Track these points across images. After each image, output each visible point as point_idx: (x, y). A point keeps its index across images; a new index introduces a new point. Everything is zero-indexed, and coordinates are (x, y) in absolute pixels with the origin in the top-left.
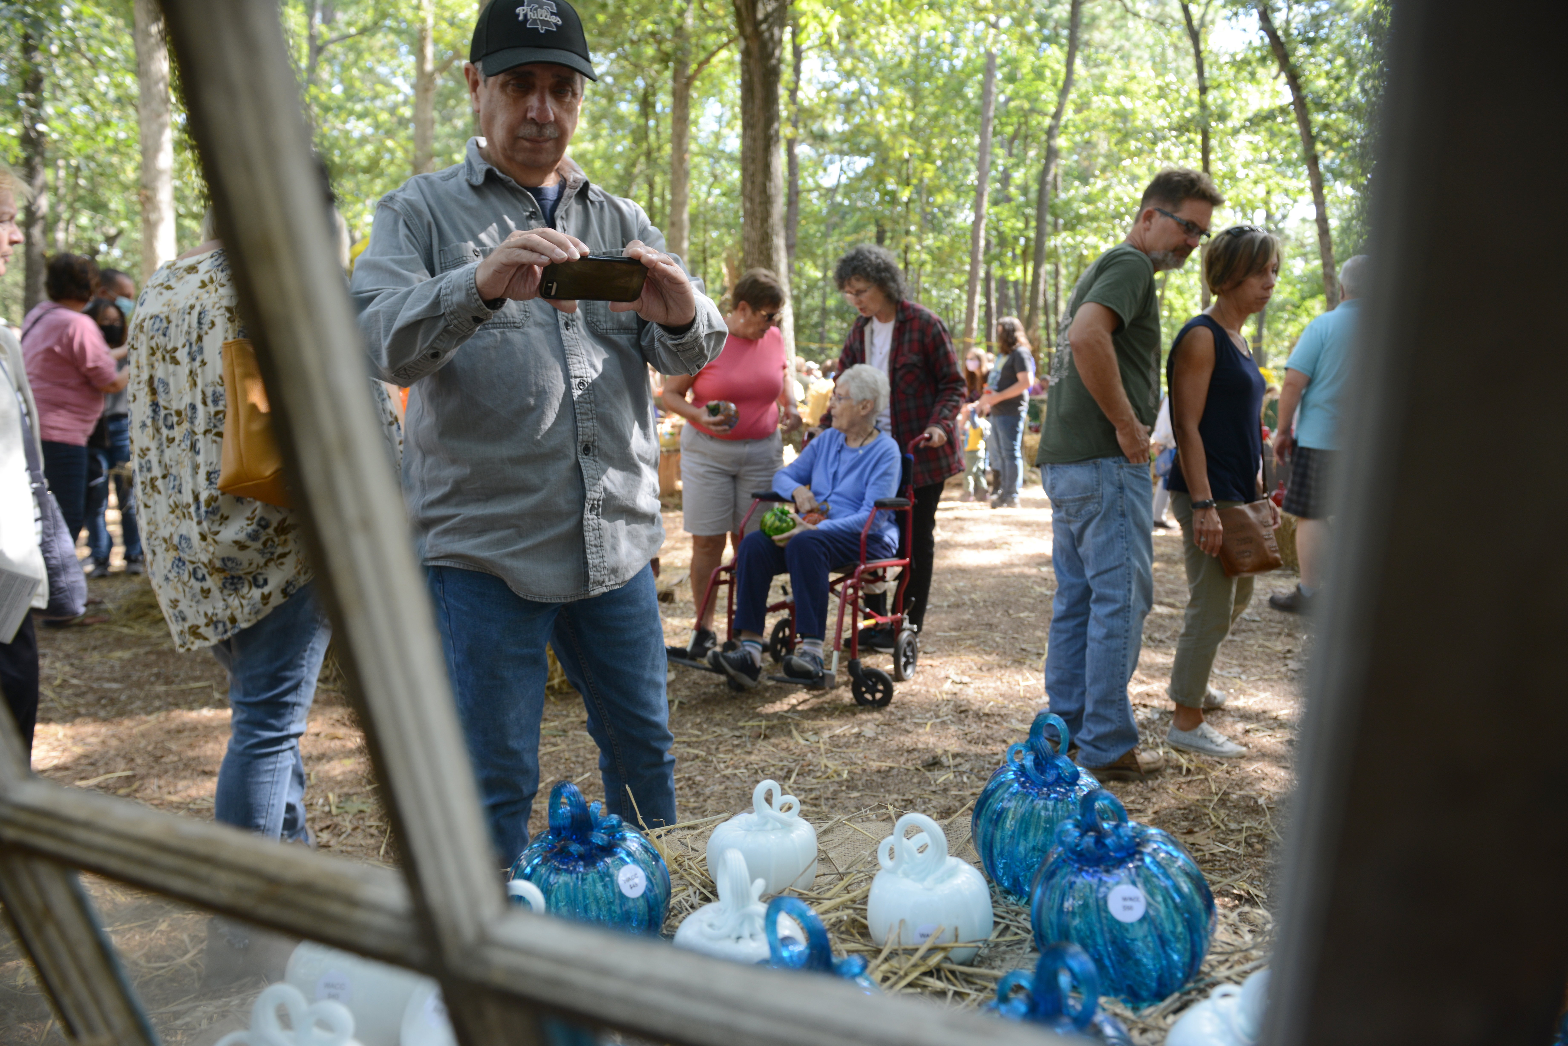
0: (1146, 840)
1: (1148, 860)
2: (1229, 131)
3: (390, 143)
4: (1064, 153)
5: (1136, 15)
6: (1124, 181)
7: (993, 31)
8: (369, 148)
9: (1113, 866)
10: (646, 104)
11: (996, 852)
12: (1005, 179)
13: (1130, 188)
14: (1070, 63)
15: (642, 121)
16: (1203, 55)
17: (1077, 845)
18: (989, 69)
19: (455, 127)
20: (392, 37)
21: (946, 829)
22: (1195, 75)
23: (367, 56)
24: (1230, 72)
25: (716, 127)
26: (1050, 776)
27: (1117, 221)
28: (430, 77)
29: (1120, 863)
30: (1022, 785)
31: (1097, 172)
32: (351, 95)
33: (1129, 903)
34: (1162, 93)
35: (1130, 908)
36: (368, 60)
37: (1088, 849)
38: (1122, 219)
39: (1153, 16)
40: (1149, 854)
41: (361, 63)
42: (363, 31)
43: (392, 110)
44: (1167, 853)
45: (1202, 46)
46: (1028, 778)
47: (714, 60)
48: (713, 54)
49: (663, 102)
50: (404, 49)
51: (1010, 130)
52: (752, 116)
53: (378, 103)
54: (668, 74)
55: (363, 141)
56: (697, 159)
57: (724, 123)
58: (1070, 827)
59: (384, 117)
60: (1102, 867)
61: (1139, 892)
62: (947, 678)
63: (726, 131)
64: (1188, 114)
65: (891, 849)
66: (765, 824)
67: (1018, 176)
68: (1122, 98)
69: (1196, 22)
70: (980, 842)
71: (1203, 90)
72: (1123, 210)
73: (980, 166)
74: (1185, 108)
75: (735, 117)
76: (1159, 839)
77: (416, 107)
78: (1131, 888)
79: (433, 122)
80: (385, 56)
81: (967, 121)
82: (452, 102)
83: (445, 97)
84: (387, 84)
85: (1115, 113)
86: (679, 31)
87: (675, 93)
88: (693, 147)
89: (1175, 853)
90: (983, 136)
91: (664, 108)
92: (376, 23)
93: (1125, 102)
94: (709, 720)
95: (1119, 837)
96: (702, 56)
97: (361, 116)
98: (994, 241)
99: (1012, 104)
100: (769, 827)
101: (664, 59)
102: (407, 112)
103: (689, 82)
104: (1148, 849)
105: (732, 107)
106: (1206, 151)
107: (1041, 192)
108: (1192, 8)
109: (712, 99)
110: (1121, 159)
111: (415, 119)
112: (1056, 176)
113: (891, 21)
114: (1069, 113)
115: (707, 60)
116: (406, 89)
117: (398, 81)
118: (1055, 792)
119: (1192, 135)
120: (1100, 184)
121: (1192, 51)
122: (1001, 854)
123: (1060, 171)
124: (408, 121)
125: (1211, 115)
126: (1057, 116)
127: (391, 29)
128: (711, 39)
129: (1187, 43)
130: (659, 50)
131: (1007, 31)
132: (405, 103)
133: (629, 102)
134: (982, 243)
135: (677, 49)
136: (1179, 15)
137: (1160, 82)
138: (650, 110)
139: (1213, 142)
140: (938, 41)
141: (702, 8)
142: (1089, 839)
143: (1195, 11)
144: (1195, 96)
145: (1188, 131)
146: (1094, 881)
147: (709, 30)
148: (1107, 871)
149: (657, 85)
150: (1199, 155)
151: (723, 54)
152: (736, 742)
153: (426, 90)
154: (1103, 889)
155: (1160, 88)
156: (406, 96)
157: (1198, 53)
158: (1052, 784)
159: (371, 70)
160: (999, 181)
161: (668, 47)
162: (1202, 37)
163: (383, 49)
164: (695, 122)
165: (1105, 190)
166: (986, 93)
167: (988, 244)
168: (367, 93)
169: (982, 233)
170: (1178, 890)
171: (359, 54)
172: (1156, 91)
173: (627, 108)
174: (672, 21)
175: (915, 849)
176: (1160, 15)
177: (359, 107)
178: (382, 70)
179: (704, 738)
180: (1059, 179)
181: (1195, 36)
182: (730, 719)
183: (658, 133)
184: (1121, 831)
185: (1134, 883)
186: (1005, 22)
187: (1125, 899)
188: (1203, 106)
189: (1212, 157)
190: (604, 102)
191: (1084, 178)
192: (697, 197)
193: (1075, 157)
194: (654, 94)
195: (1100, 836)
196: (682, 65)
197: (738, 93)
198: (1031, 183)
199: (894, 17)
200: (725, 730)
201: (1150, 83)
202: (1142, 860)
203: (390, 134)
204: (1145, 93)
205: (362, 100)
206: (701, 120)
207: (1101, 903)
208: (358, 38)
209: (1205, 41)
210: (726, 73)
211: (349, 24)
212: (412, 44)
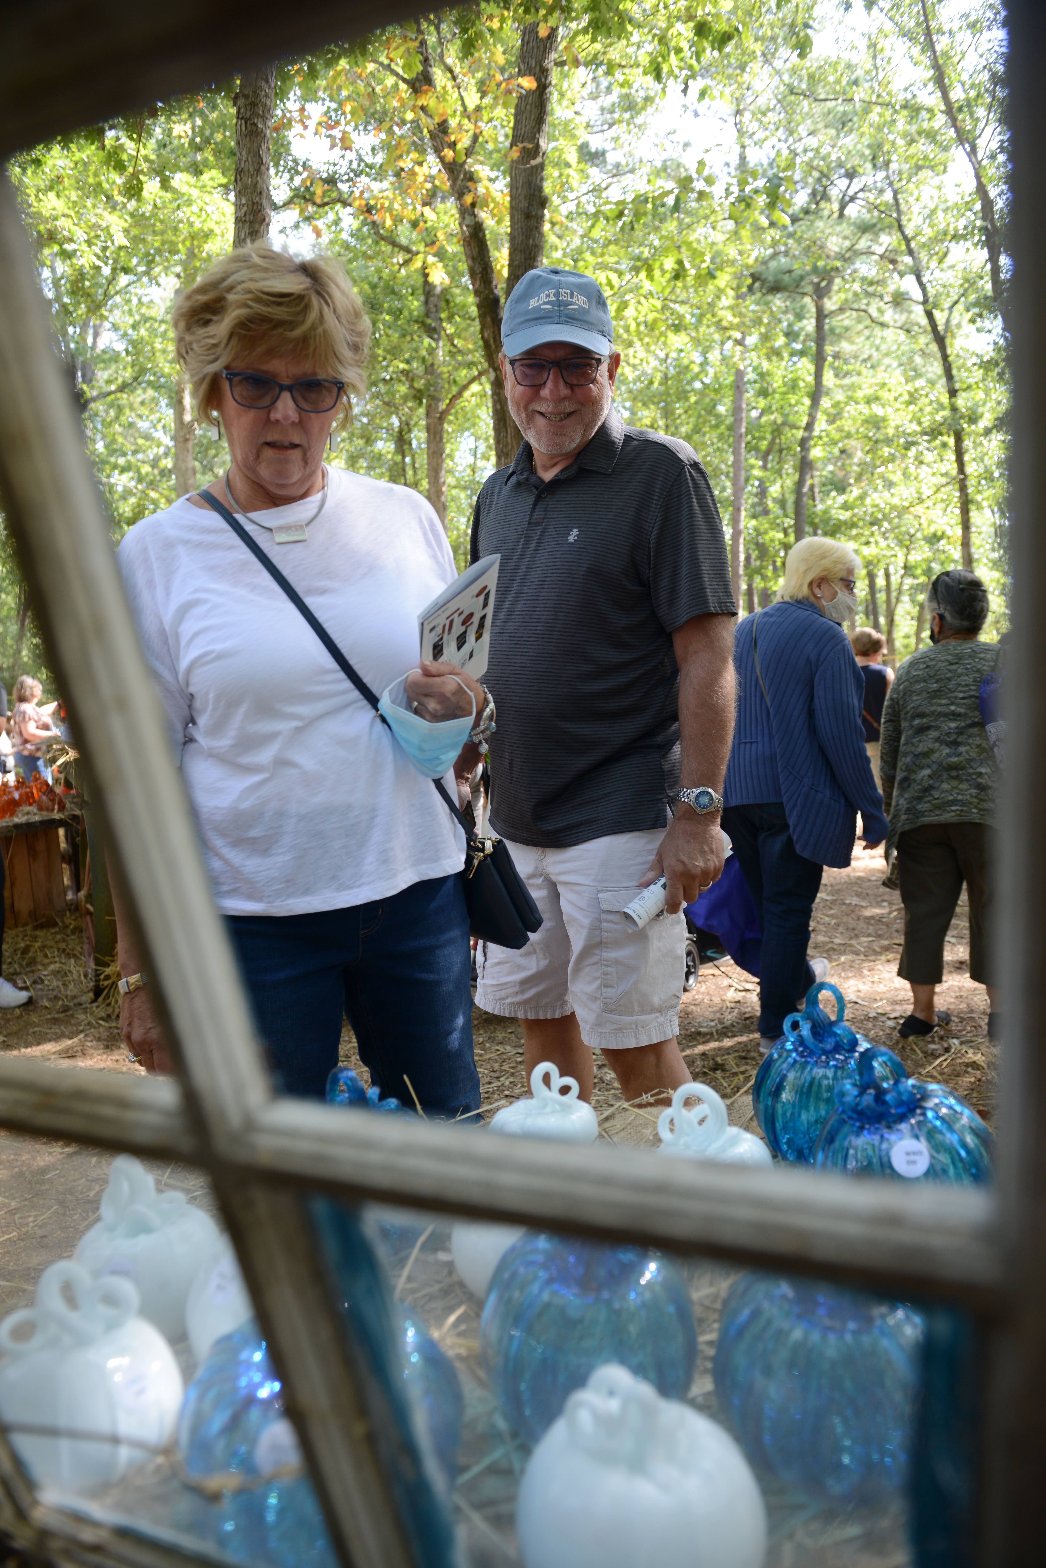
0: (925, 1096)
1: (930, 1114)
2: (982, 431)
3: (153, 495)
4: (819, 465)
5: (883, 325)
6: (880, 487)
7: (739, 348)
8: (133, 500)
9: (895, 1122)
10: (402, 441)
11: (779, 1125)
12: (763, 492)
13: (886, 494)
14: (818, 375)
15: (399, 458)
16: (950, 359)
17: (857, 1105)
18: (738, 386)
19: (216, 476)
20: (150, 393)
21: (729, 1108)
22: (944, 380)
23: (127, 411)
24: (979, 373)
25: (471, 460)
26: (829, 1044)
27: (876, 528)
28: (190, 428)
29: (902, 1118)
30: (801, 1055)
31: (852, 481)
32: (112, 450)
33: (912, 1158)
34: (913, 399)
35: (914, 1162)
36: (129, 416)
37: (868, 1106)
38: (880, 527)
39: (899, 324)
40: (931, 1109)
41: (123, 419)
42: (122, 388)
43: (154, 463)
44: (950, 1108)
45: (949, 351)
46: (806, 1047)
47: (467, 394)
48: (465, 387)
49: (419, 438)
50: (163, 402)
51: (764, 445)
52: (506, 445)
53: (140, 456)
54: (422, 411)
55: (127, 493)
56: (454, 492)
57: (479, 456)
58: (848, 1087)
59: (146, 469)
60: (884, 1123)
61: (922, 1146)
62: (730, 986)
63: (480, 463)
64: (938, 418)
65: (672, 1121)
66: (545, 1106)
67: (775, 490)
68: (873, 406)
69: (940, 328)
70: (762, 1118)
71: (953, 393)
72: (880, 516)
73: (735, 482)
74: (937, 411)
75: (489, 447)
76: (940, 1093)
77: (177, 457)
78: (914, 1142)
79: (194, 472)
80: (144, 411)
81: (721, 437)
82: (212, 452)
83: (204, 448)
84: (147, 437)
85: (866, 421)
86: (430, 369)
87: (428, 429)
88: (450, 480)
89: (958, 1108)
90: (736, 453)
91: (419, 444)
92: (136, 379)
93: (877, 410)
94: (491, 1039)
95: (899, 1093)
96: (455, 390)
97: (123, 470)
98: (755, 554)
99: (763, 419)
100: (548, 1109)
101: (417, 396)
102: (168, 463)
103: (442, 417)
104: (930, 1104)
105: (487, 439)
106: (960, 453)
107: (798, 503)
108: (937, 314)
109: (466, 434)
110: (876, 467)
111: (176, 468)
112: (812, 487)
113: (638, 344)
114: (821, 424)
115: (460, 394)
116: (167, 441)
117: (159, 434)
118: (835, 1059)
119: (945, 438)
120: (856, 492)
121: (939, 355)
122: (785, 1128)
123: (816, 481)
124: (170, 471)
125: (962, 417)
126: (809, 427)
127: (149, 383)
128: (463, 374)
129: (934, 348)
130: (411, 387)
131: (756, 348)
132: (166, 454)
133: (386, 441)
134: (742, 557)
135: (428, 385)
136: (924, 321)
137: (910, 387)
138: (406, 447)
139: (967, 443)
140: (686, 362)
141: (453, 345)
142: (868, 1098)
143: (940, 317)
144: (945, 399)
145: (941, 434)
146: (876, 1138)
147: (461, 365)
148: (889, 1127)
149: (412, 423)
150: (953, 457)
151: (475, 388)
152: (519, 1059)
153: (186, 440)
154: (884, 1146)
155: (911, 394)
156: (168, 447)
157: (945, 357)
158: (830, 1052)
159: (131, 425)
160: (756, 495)
161: (420, 384)
162: (948, 341)
163: (143, 403)
164: (451, 456)
165: (862, 497)
166: (737, 410)
167: (748, 558)
168: (130, 448)
169: (741, 548)
170: (964, 1145)
171: (120, 410)
172: (906, 397)
173: (385, 446)
174: (424, 360)
175: (695, 1121)
176: (906, 323)
177: (121, 461)
178: (143, 425)
179: (487, 1057)
180: (816, 490)
181: (940, 340)
182: (513, 1037)
183: (414, 469)
184: (901, 1087)
185: (917, 1137)
186: (752, 340)
187: (908, 1154)
188: (954, 409)
189: (966, 458)
190: (361, 442)
191: (842, 488)
192: (458, 529)
193: (831, 468)
194: (410, 431)
195: (880, 1094)
196: (435, 399)
197: (491, 423)
198: (787, 496)
199: (641, 340)
200: (508, 1048)
201: (900, 390)
202: (924, 1114)
203: (152, 485)
204: (896, 399)
205: (124, 454)
206: (457, 454)
207: (885, 1159)
208: (119, 395)
209: (952, 345)
210: (478, 406)
211: (109, 382)
212: (170, 397)
